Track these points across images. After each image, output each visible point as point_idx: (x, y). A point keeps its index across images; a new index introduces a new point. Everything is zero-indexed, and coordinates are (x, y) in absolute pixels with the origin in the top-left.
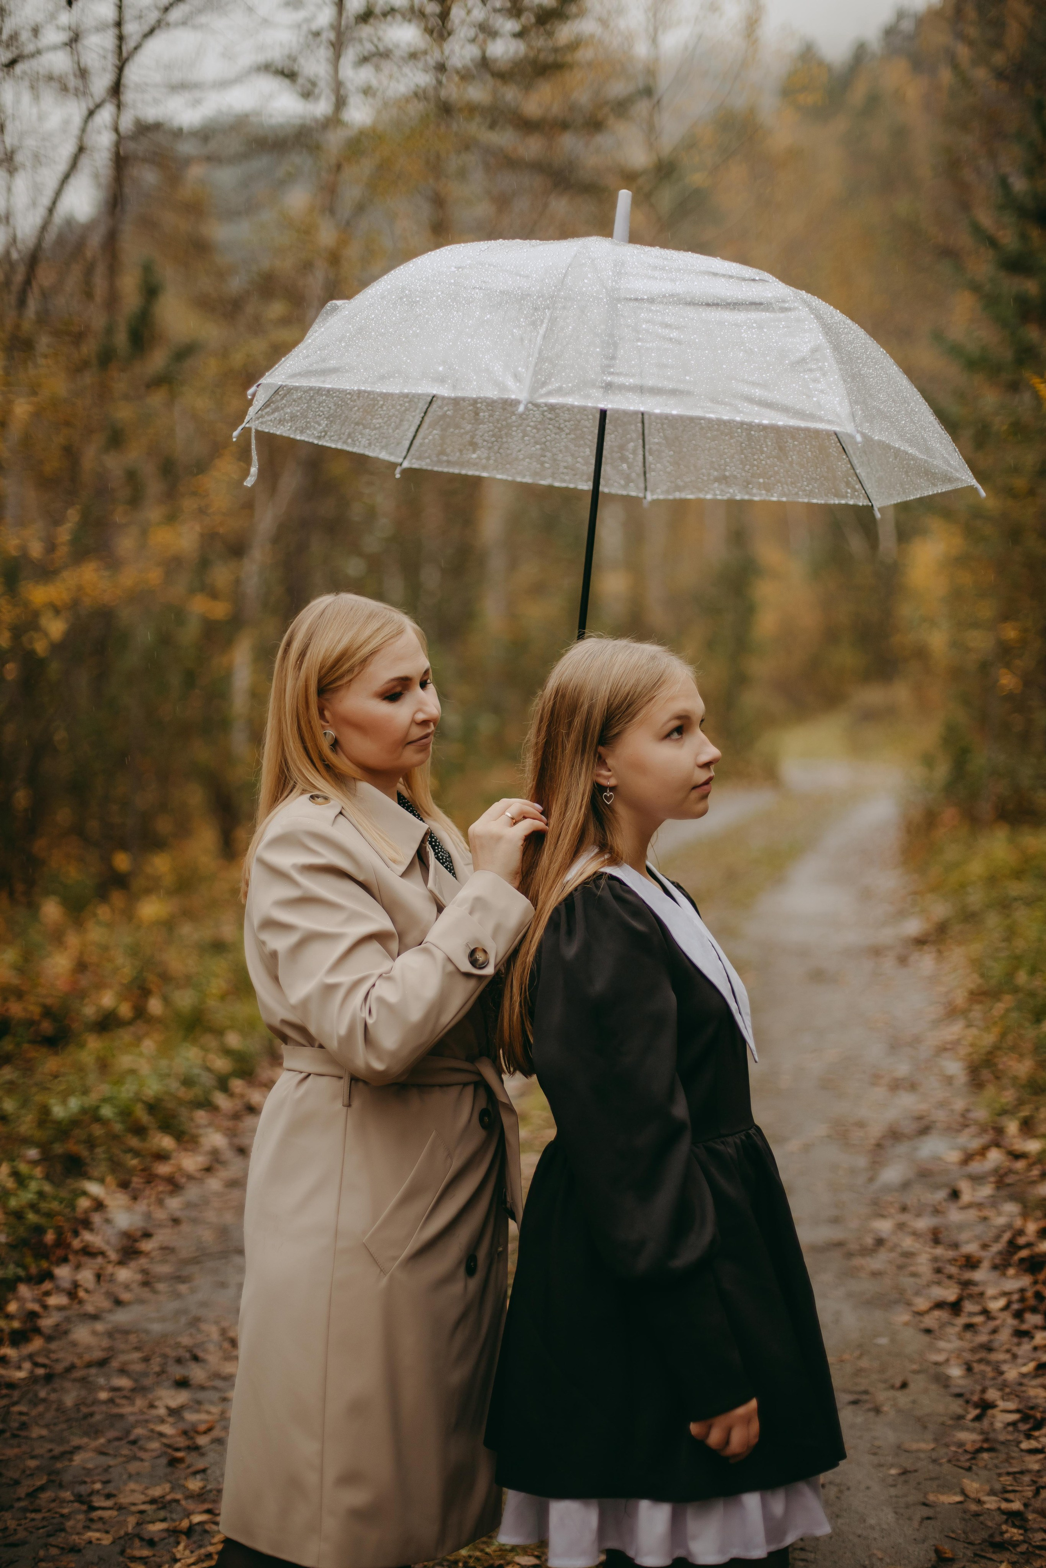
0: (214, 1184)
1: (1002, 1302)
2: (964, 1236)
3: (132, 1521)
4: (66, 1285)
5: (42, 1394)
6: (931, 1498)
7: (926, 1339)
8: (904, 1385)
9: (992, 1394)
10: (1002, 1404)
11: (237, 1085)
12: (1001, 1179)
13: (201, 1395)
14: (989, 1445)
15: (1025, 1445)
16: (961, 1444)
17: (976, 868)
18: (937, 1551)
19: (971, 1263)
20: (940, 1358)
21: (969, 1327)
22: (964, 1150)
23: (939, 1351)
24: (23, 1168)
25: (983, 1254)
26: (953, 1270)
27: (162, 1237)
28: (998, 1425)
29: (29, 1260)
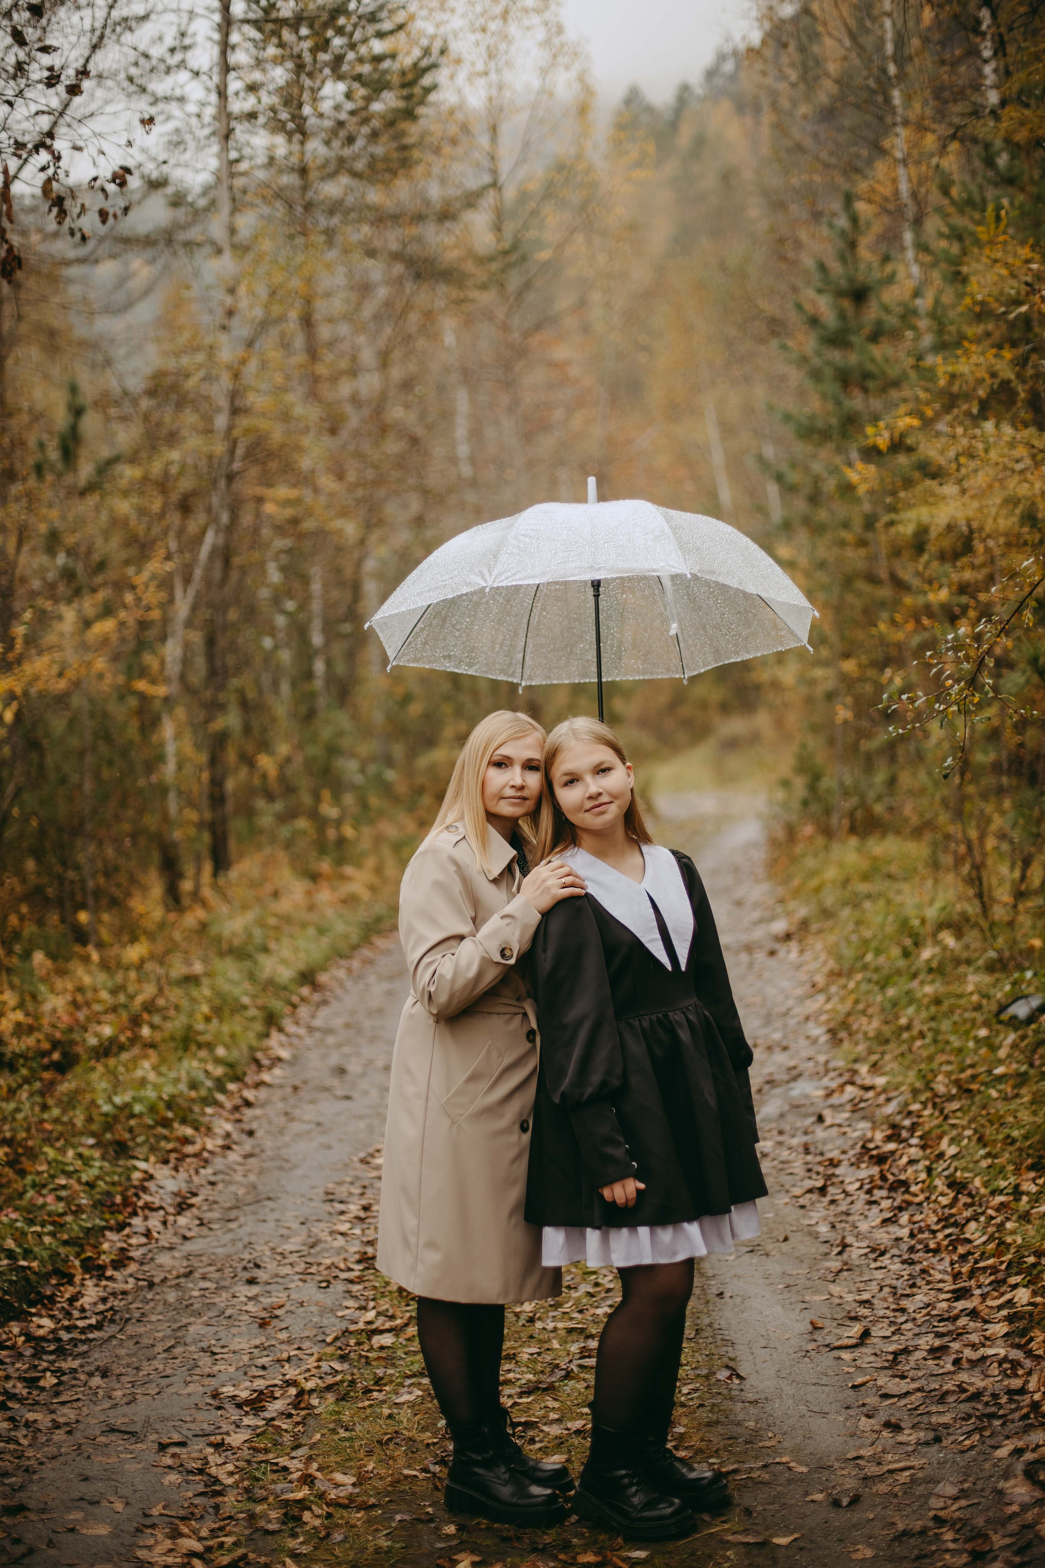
0: (233, 1157)
1: (857, 1185)
2: (826, 1148)
3: (246, 1358)
4: (142, 1230)
5: (150, 1296)
6: (807, 1298)
7: (802, 1211)
8: (786, 1239)
9: (849, 1240)
10: (856, 1244)
11: (232, 1087)
12: (855, 1107)
13: (268, 1288)
14: (847, 1267)
15: (873, 1265)
16: (827, 1269)
17: (831, 873)
18: (812, 1323)
19: (833, 1163)
20: (813, 1222)
21: (833, 1202)
22: (826, 1088)
23: (811, 1218)
24: (86, 1152)
25: (843, 1157)
26: (821, 1169)
27: (204, 1193)
28: (854, 1256)
29: (107, 1216)
